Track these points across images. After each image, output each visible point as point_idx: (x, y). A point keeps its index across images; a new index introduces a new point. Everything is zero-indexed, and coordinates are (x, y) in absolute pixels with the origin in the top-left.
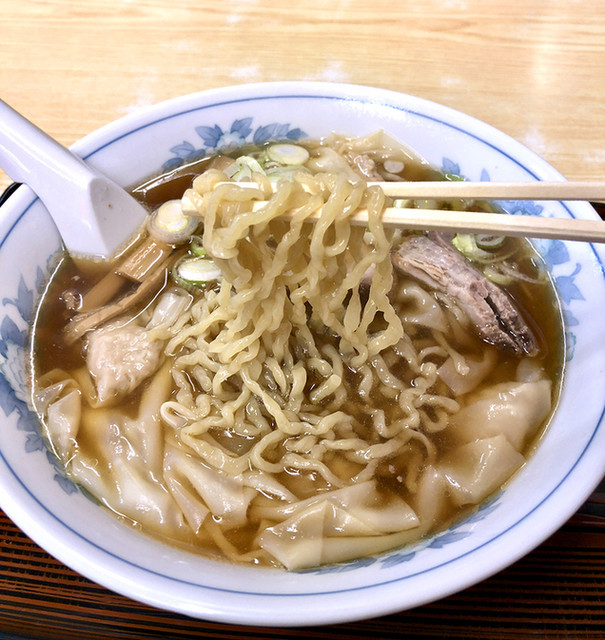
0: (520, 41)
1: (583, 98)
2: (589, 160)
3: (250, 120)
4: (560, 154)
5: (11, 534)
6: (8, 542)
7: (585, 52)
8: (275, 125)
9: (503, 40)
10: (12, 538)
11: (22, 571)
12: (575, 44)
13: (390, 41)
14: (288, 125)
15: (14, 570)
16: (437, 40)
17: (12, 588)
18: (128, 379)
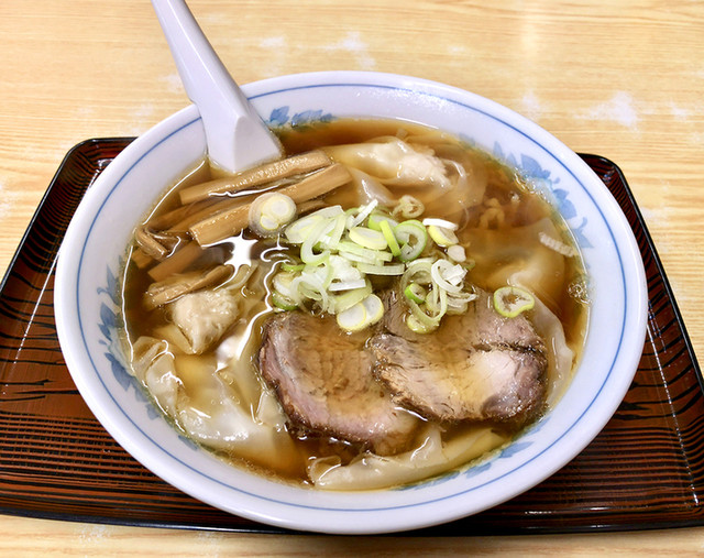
0: (515, 12)
1: (570, 63)
2: (578, 117)
3: (286, 109)
4: (553, 113)
5: (108, 444)
6: (106, 450)
7: (571, 22)
8: (310, 112)
9: (501, 11)
10: (110, 447)
11: (122, 472)
12: (562, 15)
13: (403, 13)
14: (321, 111)
15: (114, 472)
16: (443, 12)
17: (115, 486)
18: (217, 327)
